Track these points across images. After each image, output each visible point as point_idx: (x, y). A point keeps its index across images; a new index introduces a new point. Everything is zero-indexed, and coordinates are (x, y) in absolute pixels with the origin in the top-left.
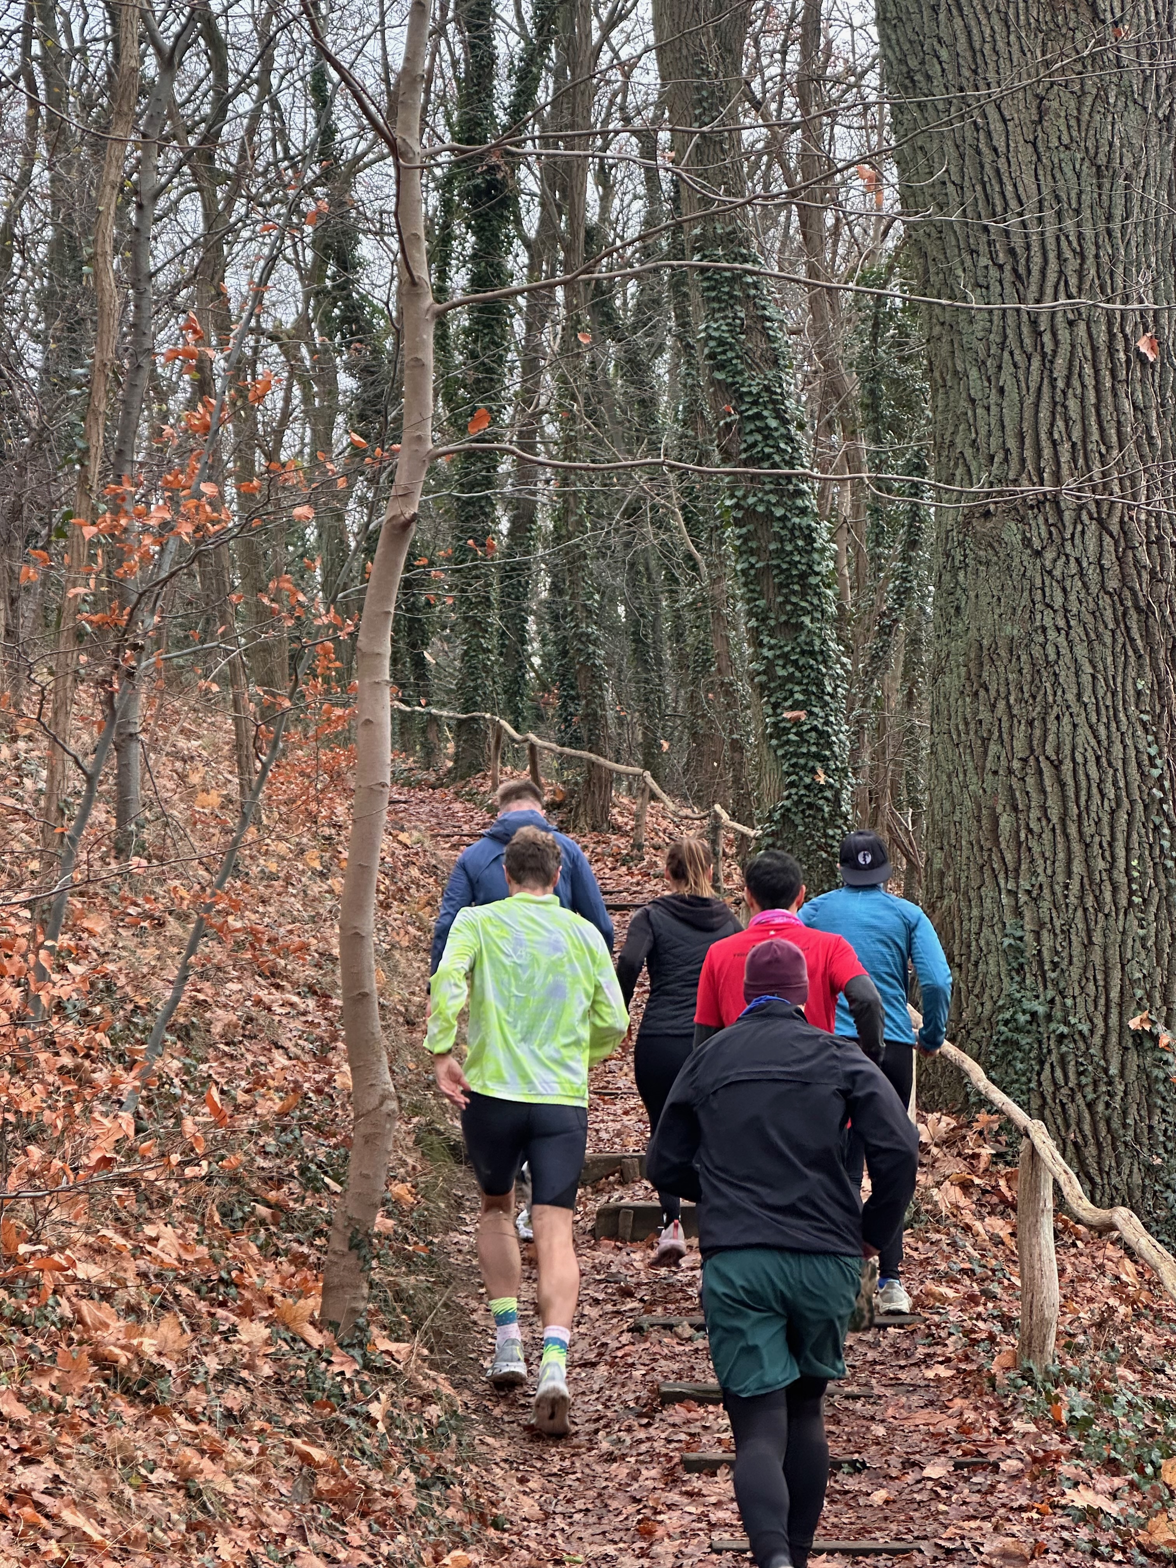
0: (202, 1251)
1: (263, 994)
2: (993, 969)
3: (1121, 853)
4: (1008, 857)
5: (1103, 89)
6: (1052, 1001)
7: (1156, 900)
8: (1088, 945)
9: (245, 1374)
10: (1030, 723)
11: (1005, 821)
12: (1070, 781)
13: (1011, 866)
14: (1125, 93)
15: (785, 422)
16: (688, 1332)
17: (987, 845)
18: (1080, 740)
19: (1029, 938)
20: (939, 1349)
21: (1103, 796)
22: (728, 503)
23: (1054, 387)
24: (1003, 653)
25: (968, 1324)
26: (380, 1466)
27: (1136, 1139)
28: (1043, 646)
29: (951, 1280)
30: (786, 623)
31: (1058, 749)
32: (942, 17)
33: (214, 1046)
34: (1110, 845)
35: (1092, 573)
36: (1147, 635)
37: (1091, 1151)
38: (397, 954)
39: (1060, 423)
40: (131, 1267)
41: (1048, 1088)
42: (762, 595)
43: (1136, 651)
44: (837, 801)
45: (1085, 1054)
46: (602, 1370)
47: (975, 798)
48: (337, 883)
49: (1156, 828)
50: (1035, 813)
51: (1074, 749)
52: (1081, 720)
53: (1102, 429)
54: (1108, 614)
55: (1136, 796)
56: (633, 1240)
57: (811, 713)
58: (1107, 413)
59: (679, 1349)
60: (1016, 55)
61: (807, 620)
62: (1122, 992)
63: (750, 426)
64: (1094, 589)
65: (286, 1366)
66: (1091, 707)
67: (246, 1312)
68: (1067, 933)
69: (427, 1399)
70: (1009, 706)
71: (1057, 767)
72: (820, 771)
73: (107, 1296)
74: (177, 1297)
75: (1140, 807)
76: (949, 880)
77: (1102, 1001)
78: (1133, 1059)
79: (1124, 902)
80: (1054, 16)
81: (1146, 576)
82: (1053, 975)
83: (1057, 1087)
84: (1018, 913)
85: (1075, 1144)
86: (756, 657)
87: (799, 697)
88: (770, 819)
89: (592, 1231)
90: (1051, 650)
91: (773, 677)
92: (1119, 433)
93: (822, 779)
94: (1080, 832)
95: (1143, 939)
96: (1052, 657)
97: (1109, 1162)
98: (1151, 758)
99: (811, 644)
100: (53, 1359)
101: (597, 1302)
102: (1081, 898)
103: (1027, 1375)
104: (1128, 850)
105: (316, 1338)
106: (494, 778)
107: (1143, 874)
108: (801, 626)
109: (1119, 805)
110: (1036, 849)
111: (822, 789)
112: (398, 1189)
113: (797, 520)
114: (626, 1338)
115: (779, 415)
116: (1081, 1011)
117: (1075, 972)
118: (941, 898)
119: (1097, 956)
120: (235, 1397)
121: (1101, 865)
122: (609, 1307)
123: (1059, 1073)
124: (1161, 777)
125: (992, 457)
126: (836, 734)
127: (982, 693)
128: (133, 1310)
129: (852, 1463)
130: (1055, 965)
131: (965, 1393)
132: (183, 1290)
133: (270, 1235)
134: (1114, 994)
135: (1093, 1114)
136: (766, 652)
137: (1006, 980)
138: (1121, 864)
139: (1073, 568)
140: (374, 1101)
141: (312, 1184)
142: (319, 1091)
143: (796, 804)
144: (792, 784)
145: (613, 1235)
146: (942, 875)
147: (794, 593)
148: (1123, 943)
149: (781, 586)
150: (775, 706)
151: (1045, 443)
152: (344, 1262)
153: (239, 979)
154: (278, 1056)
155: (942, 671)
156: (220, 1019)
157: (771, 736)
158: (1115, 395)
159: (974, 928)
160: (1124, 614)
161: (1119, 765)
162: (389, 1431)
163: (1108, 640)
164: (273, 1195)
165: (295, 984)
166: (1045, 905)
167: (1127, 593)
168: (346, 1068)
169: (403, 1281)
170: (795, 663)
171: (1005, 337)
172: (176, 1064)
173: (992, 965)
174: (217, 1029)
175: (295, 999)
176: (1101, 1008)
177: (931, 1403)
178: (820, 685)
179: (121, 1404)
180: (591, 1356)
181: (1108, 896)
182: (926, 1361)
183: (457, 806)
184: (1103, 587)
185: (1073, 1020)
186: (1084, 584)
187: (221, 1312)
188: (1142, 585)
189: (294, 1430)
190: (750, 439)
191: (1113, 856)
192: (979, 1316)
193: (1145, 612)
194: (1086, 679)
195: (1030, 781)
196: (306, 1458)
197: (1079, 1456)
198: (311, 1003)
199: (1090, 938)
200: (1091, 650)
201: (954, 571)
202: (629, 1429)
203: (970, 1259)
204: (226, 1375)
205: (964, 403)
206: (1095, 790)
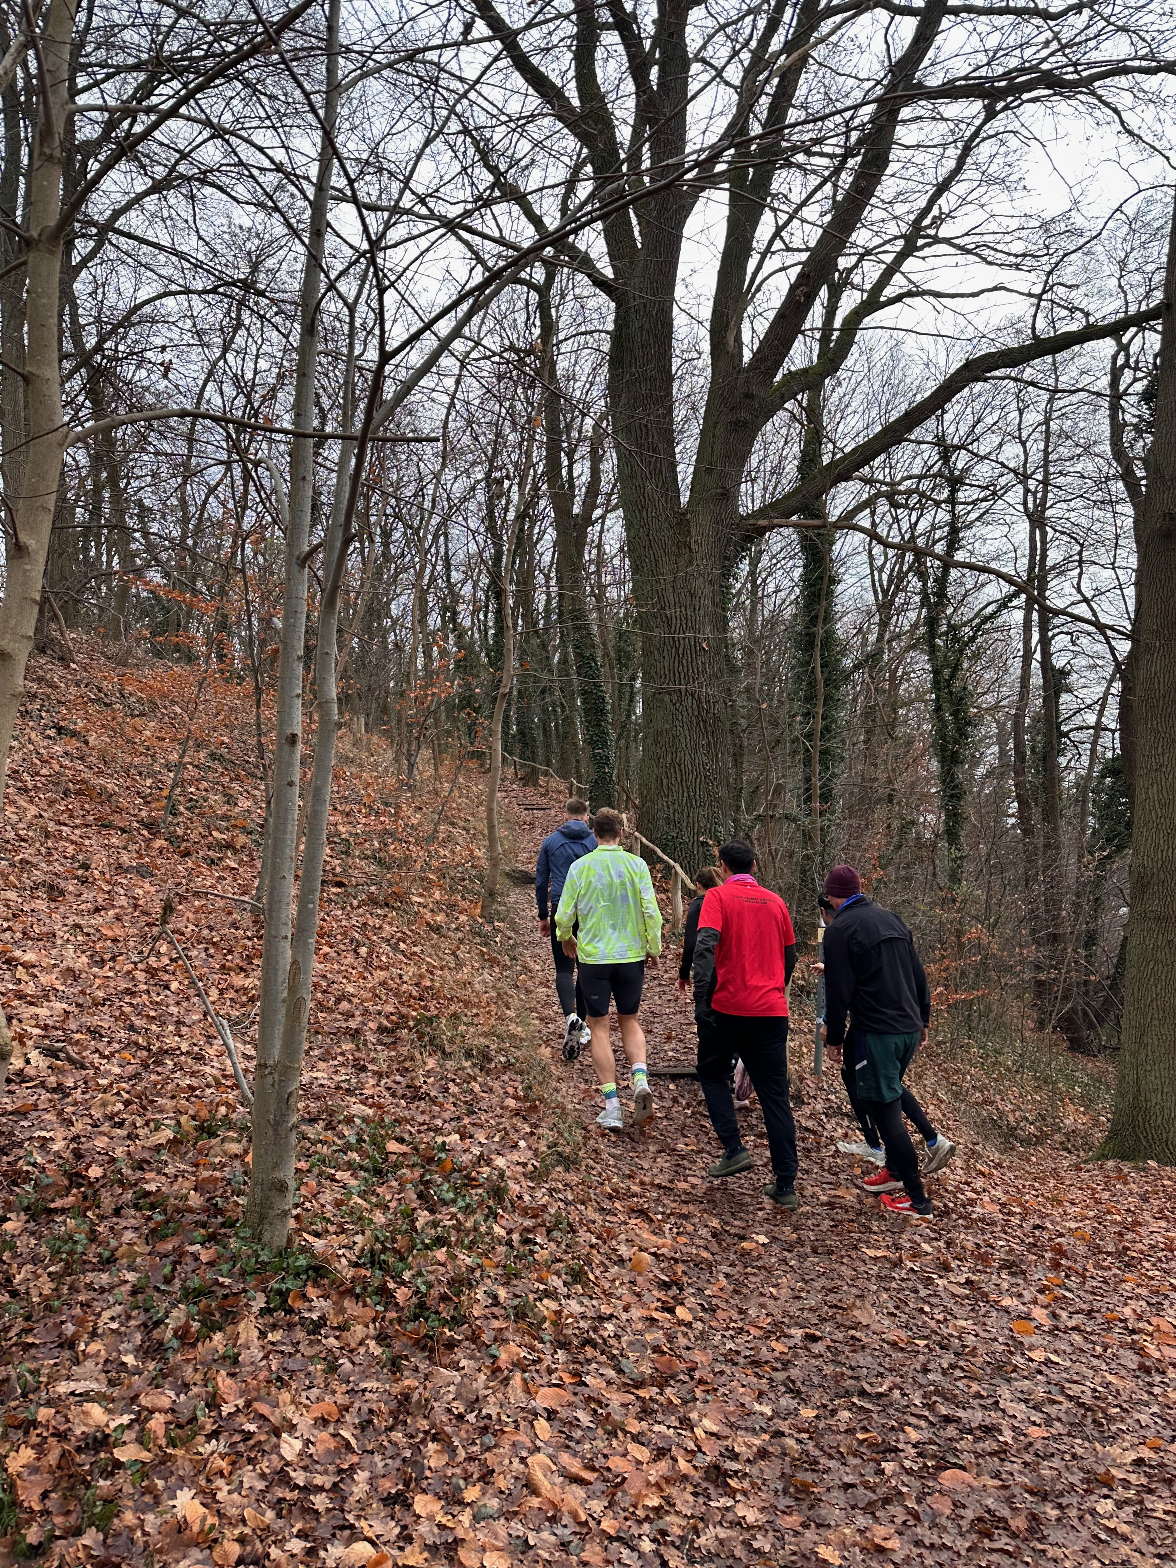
4: (666, 791)
6: (678, 833)
8: (688, 817)
9: (462, 929)
10: (672, 753)
11: (665, 781)
12: (683, 770)
13: (666, 794)
17: (659, 788)
18: (686, 758)
19: (672, 815)
23: (679, 656)
24: (664, 733)
31: (680, 760)
34: (695, 788)
35: (690, 710)
36: (705, 728)
39: (681, 667)
40: (430, 900)
43: (702, 732)
44: (611, 777)
45: (687, 848)
47: (656, 774)
49: (708, 783)
50: (673, 779)
51: (684, 761)
52: (687, 752)
53: (692, 669)
54: (695, 722)
57: (603, 751)
58: (694, 664)
60: (668, 561)
61: (603, 723)
64: (690, 715)
65: (473, 927)
66: (690, 749)
67: (461, 913)
68: (682, 813)
71: (680, 766)
73: (425, 907)
74: (442, 908)
75: (703, 777)
76: (648, 798)
77: (692, 833)
78: (701, 849)
79: (698, 804)
84: (668, 807)
87: (600, 746)
88: (591, 782)
92: (698, 670)
93: (607, 770)
94: (686, 785)
96: (679, 734)
99: (603, 730)
100: (415, 921)
102: (686, 803)
105: (480, 920)
107: (704, 796)
108: (601, 725)
109: (697, 776)
110: (673, 789)
111: (607, 773)
113: (600, 694)
116: (686, 836)
117: (684, 825)
119: (691, 820)
120: (460, 935)
123: (680, 853)
126: (612, 757)
127: (658, 744)
128: (432, 911)
130: (679, 823)
133: (463, 894)
134: (696, 831)
137: (665, 827)
138: (698, 793)
139: (684, 709)
141: (471, 881)
143: (599, 777)
144: (598, 772)
147: (599, 715)
148: (698, 817)
150: (592, 749)
151: (676, 673)
154: (457, 846)
155: (647, 738)
157: (590, 758)
158: (696, 659)
159: (656, 812)
160: (699, 722)
161: (697, 765)
162: (501, 945)
163: (694, 730)
166: (676, 805)
167: (700, 716)
170: (599, 736)
173: (661, 822)
178: (607, 743)
179: (433, 934)
184: (693, 714)
185: (684, 838)
186: (688, 713)
187: (454, 913)
189: (477, 944)
191: (696, 791)
194: (688, 740)
195: (672, 770)
196: (481, 950)
199: (689, 814)
200: (690, 732)
204: (457, 929)
206: (691, 773)
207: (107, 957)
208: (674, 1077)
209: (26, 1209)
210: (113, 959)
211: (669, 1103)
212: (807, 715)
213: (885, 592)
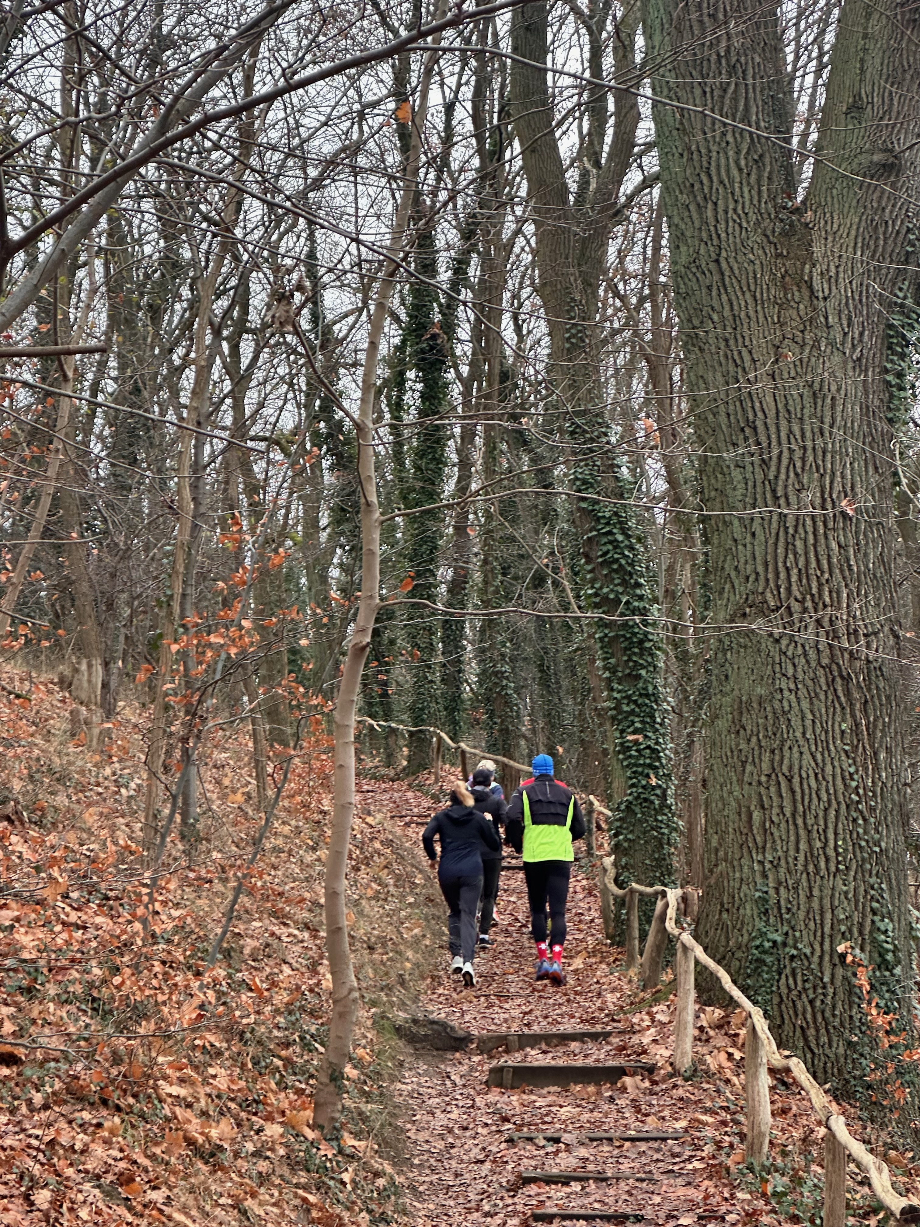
0: (242, 1084)
1: (275, 929)
2: (749, 912)
3: (831, 836)
4: (758, 839)
5: (817, 341)
6: (787, 934)
7: (854, 867)
8: (810, 897)
9: (269, 1153)
10: (773, 752)
11: (756, 815)
12: (798, 789)
13: (760, 845)
14: (831, 344)
15: (628, 537)
16: (542, 1142)
17: (745, 831)
18: (804, 763)
19: (772, 892)
20: (698, 1153)
21: (819, 799)
22: (590, 592)
23: (787, 533)
24: (755, 705)
25: (718, 1138)
26: (348, 1209)
27: (842, 1024)
28: (781, 701)
29: (711, 1112)
30: (629, 675)
31: (790, 769)
32: (714, 293)
33: (245, 962)
34: (825, 831)
35: (812, 654)
36: (848, 693)
37: (811, 1032)
38: (364, 902)
39: (791, 556)
40: (202, 1091)
41: (784, 991)
42: (613, 655)
43: (841, 704)
44: (664, 796)
45: (808, 968)
46: (488, 1165)
47: (737, 800)
48: (324, 853)
49: (855, 820)
50: (775, 811)
51: (800, 768)
52: (805, 749)
53: (818, 561)
54: (823, 680)
55: (841, 799)
56: (512, 1088)
57: (646, 737)
58: (821, 550)
59: (536, 1153)
60: (761, 319)
61: (643, 672)
62: (832, 928)
63: (605, 540)
64: (813, 664)
65: (293, 1150)
66: (812, 741)
67: (269, 1118)
68: (796, 889)
69: (377, 1175)
70: (759, 740)
71: (790, 780)
72: (652, 776)
73: (189, 1106)
74: (229, 1109)
75: (843, 807)
76: (721, 854)
77: (819, 934)
78: (840, 971)
79: (833, 869)
80: (785, 294)
81: (846, 656)
82: (787, 916)
83: (790, 990)
84: (765, 876)
85: (802, 1027)
86: (610, 698)
87: (638, 725)
88: (618, 809)
89: (486, 1082)
90: (786, 704)
91: (620, 712)
92: (829, 563)
93: (654, 782)
94: (805, 823)
95: (846, 893)
96: (787, 708)
97: (824, 1039)
98: (851, 775)
99: (646, 689)
100: (163, 1137)
101: (486, 1125)
102: (806, 866)
103: (750, 1168)
104: (836, 834)
105: (311, 1135)
106: (436, 774)
107: (846, 850)
108: (639, 677)
109: (830, 804)
110: (776, 834)
111: (654, 788)
112: (360, 1051)
113: (636, 604)
114: (503, 1146)
115: (624, 532)
116: (806, 940)
117: (801, 915)
118: (716, 865)
119: (815, 904)
120: (263, 1166)
121: (818, 844)
122: (494, 1128)
123: (791, 981)
124: (857, 787)
125: (747, 578)
126: (664, 750)
127: (742, 732)
128: (204, 1114)
129: (636, 1216)
130: (789, 910)
131: (710, 1178)
132: (232, 1105)
133: (282, 1076)
134: (827, 930)
135: (813, 1008)
136: (615, 695)
137: (757, 920)
138: (831, 843)
139: (800, 651)
140: (345, 992)
141: (307, 1047)
142: (311, 991)
143: (636, 798)
144: (633, 785)
145: (500, 1085)
146: (717, 850)
147: (635, 654)
148: (832, 896)
149: (626, 649)
150: (622, 731)
151: (781, 569)
152: (327, 1089)
153: (260, 919)
154: (285, 968)
155: (717, 717)
156: (249, 944)
157: (619, 752)
158: (826, 538)
159: (737, 885)
160: (833, 680)
161: (830, 779)
162: (354, 1189)
163: (822, 697)
164: (283, 1053)
165: (296, 922)
166: (782, 870)
167: (834, 667)
168: (329, 976)
169: (363, 1107)
170: (635, 702)
171: (756, 499)
172: (223, 973)
173: (748, 910)
174: (247, 951)
175: (296, 932)
176: (819, 938)
177: (689, 1184)
178: (653, 717)
179: (200, 1164)
180: (481, 1157)
181: (823, 864)
182: (689, 1160)
183: (410, 795)
184: (819, 663)
185: (800, 946)
186: (807, 661)
187: (254, 1118)
188: (844, 661)
189: (297, 1186)
190: (605, 549)
191: (826, 838)
192: (726, 1133)
193: (846, 679)
194: (808, 723)
195: (773, 789)
196: (305, 1200)
197: (776, 1212)
198: (306, 935)
199: (811, 891)
200: (812, 704)
201: (725, 651)
202: (502, 1199)
203: (728, 1100)
204: (257, 1154)
205: (730, 542)
206: (814, 796)
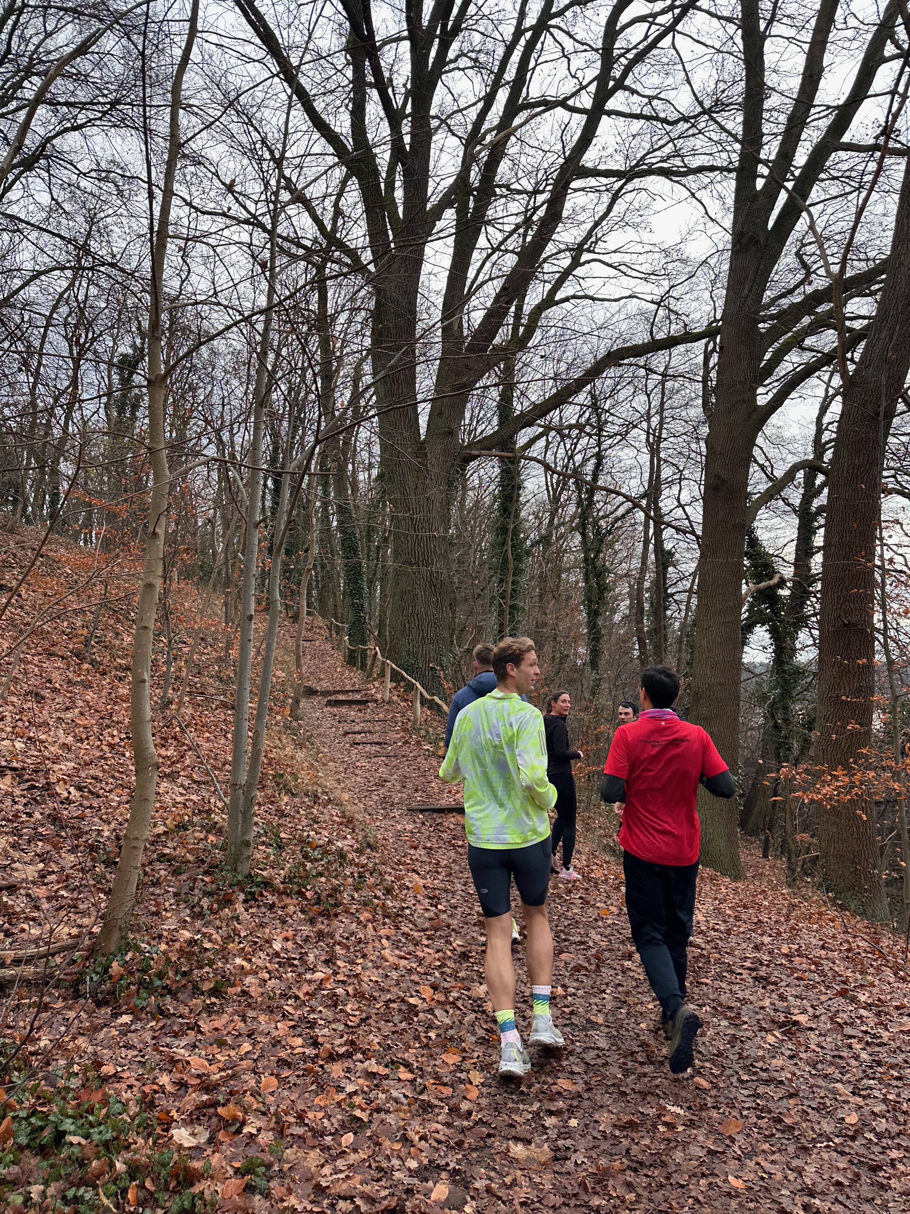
4: (407, 633)
6: (415, 661)
7: (435, 642)
8: (422, 650)
12: (420, 618)
17: (403, 630)
21: (426, 621)
24: (407, 592)
28: (415, 591)
34: (427, 631)
43: (433, 593)
44: (365, 619)
45: (421, 671)
49: (436, 628)
50: (413, 624)
54: (428, 586)
55: (432, 621)
56: (334, 706)
61: (359, 581)
62: (429, 659)
63: (349, 540)
68: (418, 648)
72: (361, 613)
75: (433, 624)
76: (395, 637)
77: (425, 661)
79: (429, 642)
84: (409, 644)
88: (350, 623)
89: (325, 705)
94: (422, 628)
95: (433, 649)
98: (435, 614)
101: (330, 717)
102: (421, 641)
103: (414, 729)
104: (431, 632)
107: (433, 637)
109: (429, 623)
110: (413, 631)
111: (362, 617)
114: (337, 723)
116: (421, 662)
117: (420, 655)
119: (424, 652)
121: (425, 634)
122: (333, 718)
124: (437, 618)
126: (365, 605)
130: (416, 654)
136: (350, 587)
137: (406, 657)
138: (429, 634)
139: (422, 577)
143: (356, 620)
144: (355, 616)
147: (357, 575)
148: (429, 650)
149: (354, 574)
150: (352, 599)
157: (351, 605)
159: (400, 646)
160: (431, 586)
161: (429, 615)
163: (428, 591)
167: (431, 582)
170: (356, 590)
173: (404, 654)
178: (362, 595)
180: (331, 726)
181: (426, 640)
184: (427, 580)
185: (419, 664)
186: (424, 580)
193: (435, 586)
195: (412, 618)
200: (425, 593)
207: (84, 736)
208: (422, 811)
209: (104, 862)
210: (87, 738)
211: (419, 825)
212: (501, 581)
213: (555, 491)
